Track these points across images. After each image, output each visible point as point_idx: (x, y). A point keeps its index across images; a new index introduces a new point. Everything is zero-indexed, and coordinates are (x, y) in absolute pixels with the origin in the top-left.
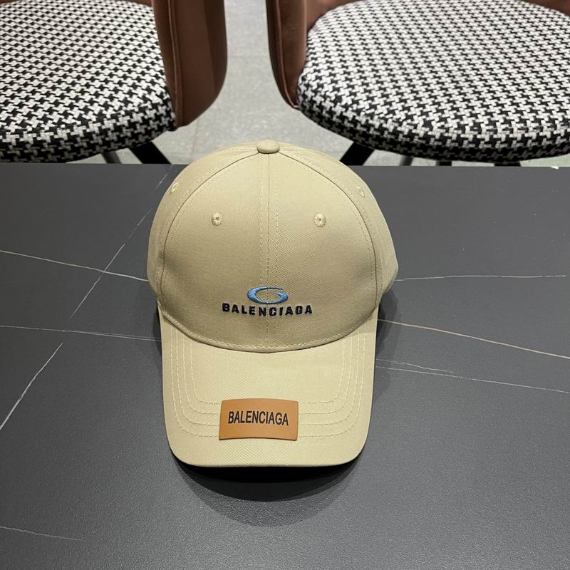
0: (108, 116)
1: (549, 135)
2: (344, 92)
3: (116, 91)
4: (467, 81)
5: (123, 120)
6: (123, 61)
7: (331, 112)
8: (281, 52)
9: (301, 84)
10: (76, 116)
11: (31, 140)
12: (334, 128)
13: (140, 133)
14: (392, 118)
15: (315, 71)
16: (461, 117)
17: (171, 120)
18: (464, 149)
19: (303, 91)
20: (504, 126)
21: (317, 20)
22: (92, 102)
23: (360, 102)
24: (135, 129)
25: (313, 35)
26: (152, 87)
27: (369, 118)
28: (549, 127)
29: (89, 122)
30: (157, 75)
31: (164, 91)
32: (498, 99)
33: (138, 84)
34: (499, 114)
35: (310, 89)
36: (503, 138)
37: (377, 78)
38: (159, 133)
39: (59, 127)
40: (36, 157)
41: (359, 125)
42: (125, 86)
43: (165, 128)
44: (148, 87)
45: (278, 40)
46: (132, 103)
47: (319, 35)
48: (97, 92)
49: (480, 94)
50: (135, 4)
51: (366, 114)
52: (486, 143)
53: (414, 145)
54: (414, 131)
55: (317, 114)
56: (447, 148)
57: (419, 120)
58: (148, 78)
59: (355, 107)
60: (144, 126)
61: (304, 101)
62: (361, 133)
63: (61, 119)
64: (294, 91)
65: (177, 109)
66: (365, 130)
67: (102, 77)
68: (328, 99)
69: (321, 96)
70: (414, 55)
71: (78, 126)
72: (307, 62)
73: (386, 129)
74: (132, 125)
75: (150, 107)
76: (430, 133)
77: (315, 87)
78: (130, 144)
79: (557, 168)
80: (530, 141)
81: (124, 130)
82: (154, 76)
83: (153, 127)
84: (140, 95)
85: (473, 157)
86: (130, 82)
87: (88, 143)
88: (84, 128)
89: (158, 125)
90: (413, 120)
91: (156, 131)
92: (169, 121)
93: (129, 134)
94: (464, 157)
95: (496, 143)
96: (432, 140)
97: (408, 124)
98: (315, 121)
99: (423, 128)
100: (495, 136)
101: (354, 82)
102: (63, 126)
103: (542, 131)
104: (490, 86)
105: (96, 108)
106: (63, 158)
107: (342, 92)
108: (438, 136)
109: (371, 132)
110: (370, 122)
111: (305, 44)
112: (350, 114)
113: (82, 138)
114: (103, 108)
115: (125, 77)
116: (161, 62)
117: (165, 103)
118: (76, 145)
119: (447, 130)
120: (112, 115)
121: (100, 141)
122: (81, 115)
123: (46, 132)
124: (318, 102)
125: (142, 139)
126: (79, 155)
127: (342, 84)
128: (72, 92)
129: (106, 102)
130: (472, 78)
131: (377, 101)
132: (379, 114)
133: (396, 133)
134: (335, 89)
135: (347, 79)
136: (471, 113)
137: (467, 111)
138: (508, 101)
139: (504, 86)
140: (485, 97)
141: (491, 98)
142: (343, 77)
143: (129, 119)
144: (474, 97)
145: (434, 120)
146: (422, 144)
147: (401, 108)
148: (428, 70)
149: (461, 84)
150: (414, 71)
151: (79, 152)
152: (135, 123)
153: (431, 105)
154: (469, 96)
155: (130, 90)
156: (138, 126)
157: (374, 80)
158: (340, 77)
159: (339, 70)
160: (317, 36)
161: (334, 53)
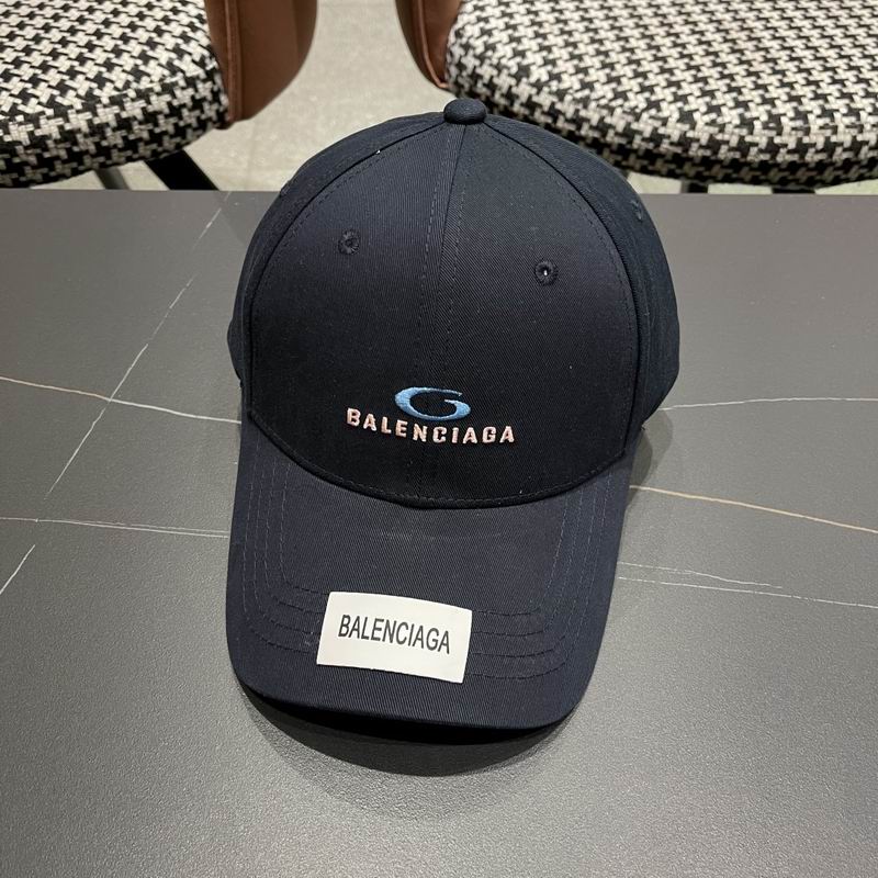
0: (105, 100)
2: (534, 58)
3: (118, 52)
4: (750, 39)
5: (134, 108)
7: (510, 96)
9: (453, 44)
10: (44, 100)
13: (165, 133)
14: (621, 106)
15: (479, 19)
16: (745, 105)
17: (221, 109)
18: (750, 164)
19: (457, 56)
20: (821, 122)
22: (72, 73)
23: (564, 77)
24: (156, 124)
26: (184, 47)
27: (580, 106)
29: (69, 111)
30: (192, 23)
31: (206, 53)
32: (808, 71)
33: (157, 39)
34: (812, 99)
35: (471, 52)
36: (820, 142)
37: (591, 34)
38: (199, 132)
39: (12, 119)
41: (561, 118)
42: (133, 43)
43: (210, 124)
44: (178, 45)
46: (149, 75)
48: (81, 54)
49: (776, 63)
51: (574, 99)
52: (789, 152)
53: (661, 156)
54: (662, 131)
55: (484, 97)
56: (720, 162)
57: (670, 111)
58: (176, 29)
59: (554, 85)
60: (173, 120)
61: (459, 75)
62: (565, 133)
63: (15, 105)
64: (441, 58)
66: (572, 127)
67: (90, 27)
68: (505, 71)
69: (491, 65)
71: (49, 118)
73: (612, 127)
74: (150, 117)
75: (182, 83)
76: (690, 134)
77: (480, 50)
78: (148, 153)
80: (865, 149)
81: (136, 126)
82: (188, 26)
83: (189, 121)
84: (164, 62)
85: (763, 177)
86: (142, 35)
87: (69, 151)
88: (60, 121)
89: (198, 119)
90: (659, 110)
91: (195, 129)
92: (217, 111)
93: (145, 135)
94: (748, 177)
95: (806, 152)
96: (695, 146)
97: (651, 117)
99: (679, 125)
100: (806, 140)
101: (551, 40)
102: (20, 118)
104: (791, 49)
105: (81, 85)
106: (23, 179)
107: (531, 58)
108: (704, 139)
109: (583, 132)
110: (583, 113)
112: (545, 99)
113: (56, 141)
114: (94, 85)
115: (133, 27)
118: (47, 155)
119: (722, 128)
120: (111, 98)
121: (92, 148)
122: (52, 97)
124: (487, 77)
125: (168, 144)
126: (53, 174)
127: (529, 44)
128: (35, 54)
129: (100, 73)
130: (758, 34)
131: (594, 75)
132: (597, 100)
133: (629, 133)
134: (517, 53)
135: (537, 35)
136: (762, 96)
137: (755, 93)
138: (826, 77)
139: (815, 49)
140: (785, 68)
141: (795, 70)
142: (530, 32)
143: (144, 105)
144: (766, 68)
145: (697, 110)
146: (676, 155)
147: (637, 89)
148: (680, 19)
149: (742, 45)
150: (656, 21)
151: (52, 168)
152: (156, 113)
153: (691, 83)
154: (756, 67)
155: (144, 52)
156: (161, 120)
157: (586, 37)
158: (525, 32)
159: (522, 19)
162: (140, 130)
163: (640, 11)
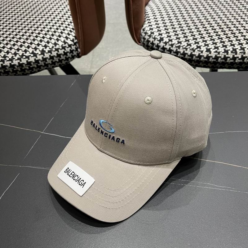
0: (47, 52)
2: (164, 36)
3: (51, 39)
4: (227, 28)
5: (54, 53)
6: (54, 24)
7: (158, 46)
8: (132, 16)
9: (142, 33)
10: (31, 52)
11: (9, 65)
13: (63, 59)
14: (189, 48)
16: (226, 46)
17: (78, 53)
18: (228, 63)
19: (143, 36)
21: (149, 1)
22: (38, 45)
23: (173, 40)
24: (60, 57)
26: (68, 37)
27: (178, 48)
29: (37, 55)
31: (74, 38)
32: (245, 36)
33: (61, 35)
34: (246, 44)
35: (147, 35)
38: (72, 59)
39: (22, 57)
40: (11, 73)
42: (55, 36)
43: (75, 57)
44: (66, 36)
45: (131, 10)
46: (58, 44)
47: (151, 8)
48: (41, 40)
49: (235, 34)
51: (176, 46)
52: (239, 59)
53: (201, 61)
54: (201, 54)
55: (151, 47)
56: (219, 63)
57: (204, 49)
58: (66, 32)
59: (170, 43)
60: (65, 56)
61: (144, 41)
63: (23, 54)
64: (139, 36)
65: (81, 47)
67: (44, 32)
68: (156, 39)
69: (152, 38)
70: (199, 16)
71: (32, 57)
72: (145, 21)
73: (187, 54)
74: (59, 56)
75: (67, 46)
76: (210, 55)
77: (149, 34)
78: (58, 65)
81: (55, 58)
82: (70, 31)
83: (69, 56)
84: (63, 41)
85: (232, 67)
87: (37, 65)
88: (35, 57)
89: (72, 55)
90: (200, 48)
91: (71, 58)
92: (77, 53)
93: (57, 60)
94: (227, 67)
95: (244, 59)
96: (211, 58)
97: (198, 51)
99: (206, 53)
100: (244, 56)
101: (169, 30)
102: (24, 57)
104: (240, 30)
106: (25, 73)
107: (163, 36)
108: (214, 56)
110: (178, 50)
111: (144, 13)
112: (168, 47)
113: (34, 63)
114: (44, 48)
115: (55, 32)
116: (73, 24)
118: (31, 67)
119: (219, 53)
121: (43, 64)
122: (33, 51)
123: (16, 60)
124: (151, 41)
125: (64, 62)
126: (33, 71)
127: (163, 32)
128: (29, 40)
129: (46, 44)
130: (230, 26)
131: (181, 40)
132: (182, 46)
133: (192, 55)
134: (160, 34)
135: (165, 29)
136: (231, 44)
137: (229, 43)
140: (238, 35)
141: (241, 36)
142: (164, 28)
143: (57, 52)
144: (232, 36)
145: (212, 48)
146: (205, 61)
147: (194, 43)
148: (207, 23)
149: (225, 29)
150: (200, 24)
151: (33, 70)
152: (60, 54)
153: (210, 41)
154: (229, 35)
155: (57, 38)
156: (62, 56)
157: (179, 29)
158: (162, 28)
159: (161, 25)
160: (149, 9)
161: (158, 17)
162: (56, 59)
163: (195, 21)
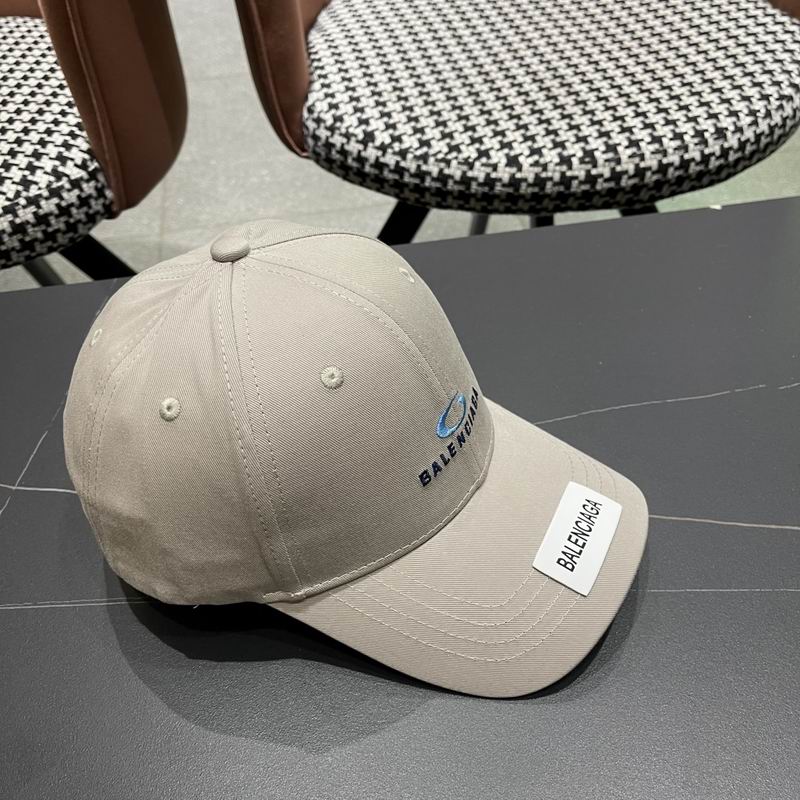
1: (698, 156)
2: (377, 125)
3: (7, 166)
4: (562, 85)
5: (26, 214)
6: (14, 116)
7: (361, 160)
8: (269, 72)
9: (307, 119)
12: (368, 181)
13: (58, 231)
14: (456, 158)
15: (332, 96)
16: (562, 145)
17: (107, 202)
18: (574, 195)
19: (311, 129)
20: (629, 152)
21: (318, 13)
23: (404, 138)
24: (49, 225)
25: (315, 37)
26: (66, 154)
27: (421, 162)
28: (696, 144)
30: (72, 131)
31: (87, 156)
32: (614, 108)
33: (42, 150)
34: (619, 133)
35: (322, 125)
36: (631, 169)
37: (424, 97)
38: (90, 225)
41: (407, 174)
42: (20, 156)
43: (98, 217)
44: (60, 153)
45: (261, 54)
46: (36, 183)
47: (325, 38)
49: (586, 105)
50: (27, 19)
51: (415, 157)
52: (606, 180)
53: (497, 196)
54: (493, 175)
55: (339, 163)
56: (548, 196)
57: (499, 157)
58: (58, 139)
59: (397, 146)
60: (63, 219)
61: (316, 145)
62: (411, 187)
64: (299, 132)
65: (113, 184)
66: (417, 181)
68: (353, 139)
69: (341, 135)
70: (475, 53)
72: (311, 82)
73: (450, 177)
74: (42, 219)
75: (68, 186)
76: (518, 176)
77: (330, 122)
79: (718, 207)
80: (671, 170)
81: (30, 230)
82: (68, 135)
83: (78, 217)
84: (49, 170)
85: (588, 204)
86: (28, 148)
89: (87, 214)
90: (489, 157)
91: (85, 224)
92: (104, 205)
93: (40, 235)
94: (575, 205)
95: (620, 179)
96: (524, 186)
97: (483, 165)
98: (338, 175)
99: (508, 169)
100: (619, 169)
101: (390, 107)
103: (687, 151)
104: (598, 90)
107: (374, 125)
108: (531, 179)
109: (427, 184)
110: (424, 168)
111: (306, 55)
112: (390, 159)
115: (19, 142)
116: (76, 110)
117: (93, 176)
119: (545, 167)
124: (338, 145)
125: (62, 239)
127: (372, 112)
130: (569, 80)
131: (429, 134)
132: (435, 155)
133: (466, 181)
134: (362, 122)
135: (378, 104)
136: (576, 136)
137: (570, 133)
138: (630, 111)
139: (620, 87)
140: (594, 108)
141: (603, 108)
142: (371, 102)
143: (35, 210)
144: (578, 110)
145: (521, 154)
146: (509, 194)
147: (468, 141)
148: (501, 75)
149: (555, 92)
150: (480, 79)
152: (47, 215)
153: (514, 131)
154: (569, 110)
155: (30, 163)
156: (53, 220)
157: (420, 101)
158: (367, 102)
159: (363, 91)
160: (322, 40)
161: (352, 64)
162: (34, 231)
163: (466, 71)
